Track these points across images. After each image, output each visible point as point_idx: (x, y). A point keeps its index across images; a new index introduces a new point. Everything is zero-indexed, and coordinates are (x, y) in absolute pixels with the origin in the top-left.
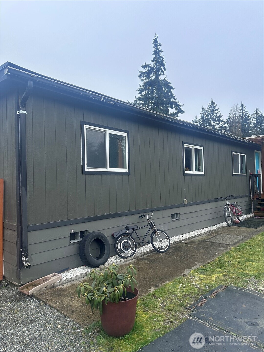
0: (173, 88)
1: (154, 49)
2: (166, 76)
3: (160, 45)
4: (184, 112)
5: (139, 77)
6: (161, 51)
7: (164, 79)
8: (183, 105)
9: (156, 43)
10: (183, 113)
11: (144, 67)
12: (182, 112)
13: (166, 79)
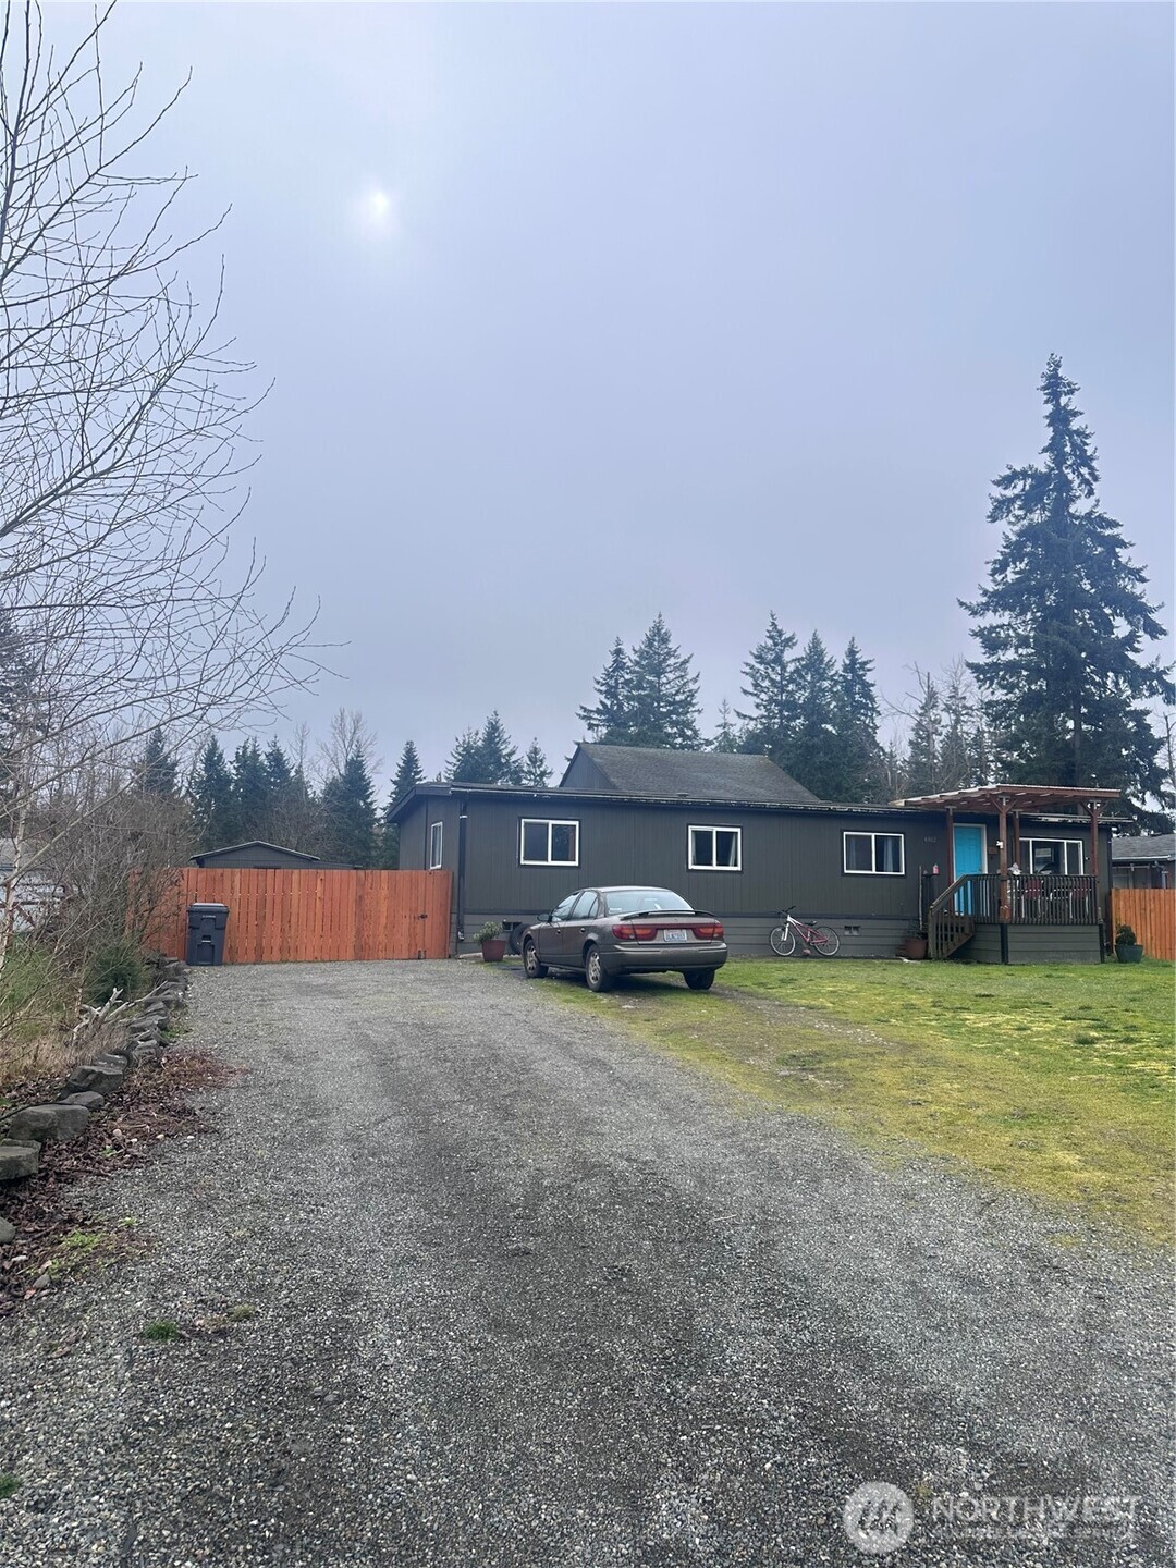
0: (1123, 544)
1: (1049, 408)
2: (1098, 501)
3: (1071, 392)
4: (1164, 632)
5: (988, 517)
6: (1075, 414)
7: (1091, 512)
8: (1160, 607)
9: (1054, 386)
10: (1160, 637)
11: (1006, 481)
12: (1155, 631)
13: (1099, 510)
